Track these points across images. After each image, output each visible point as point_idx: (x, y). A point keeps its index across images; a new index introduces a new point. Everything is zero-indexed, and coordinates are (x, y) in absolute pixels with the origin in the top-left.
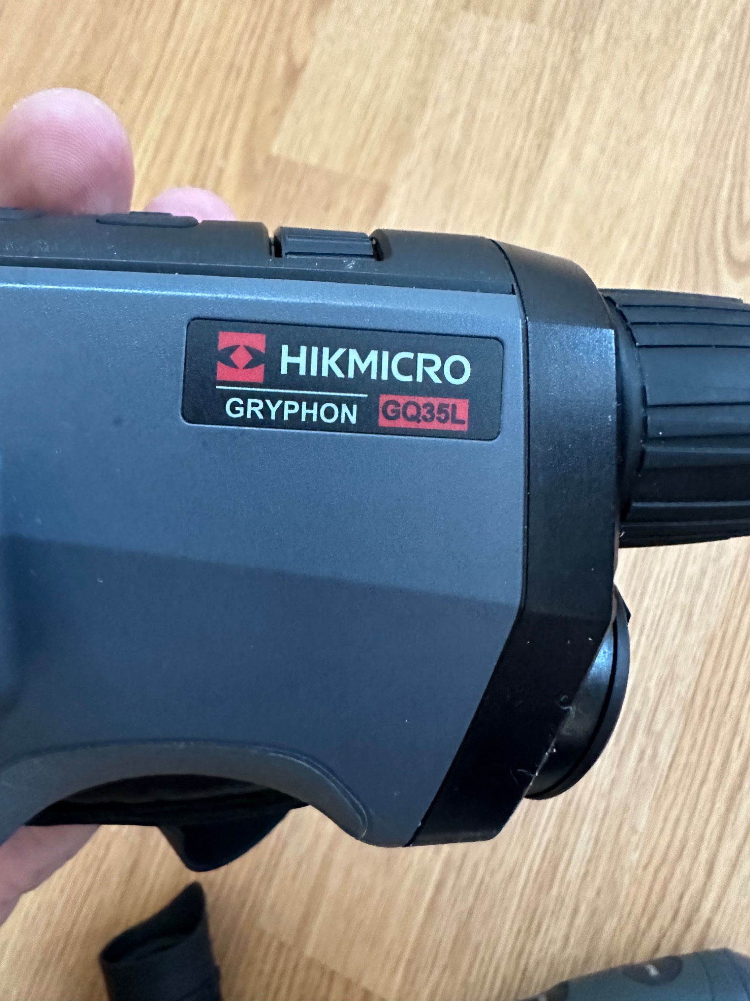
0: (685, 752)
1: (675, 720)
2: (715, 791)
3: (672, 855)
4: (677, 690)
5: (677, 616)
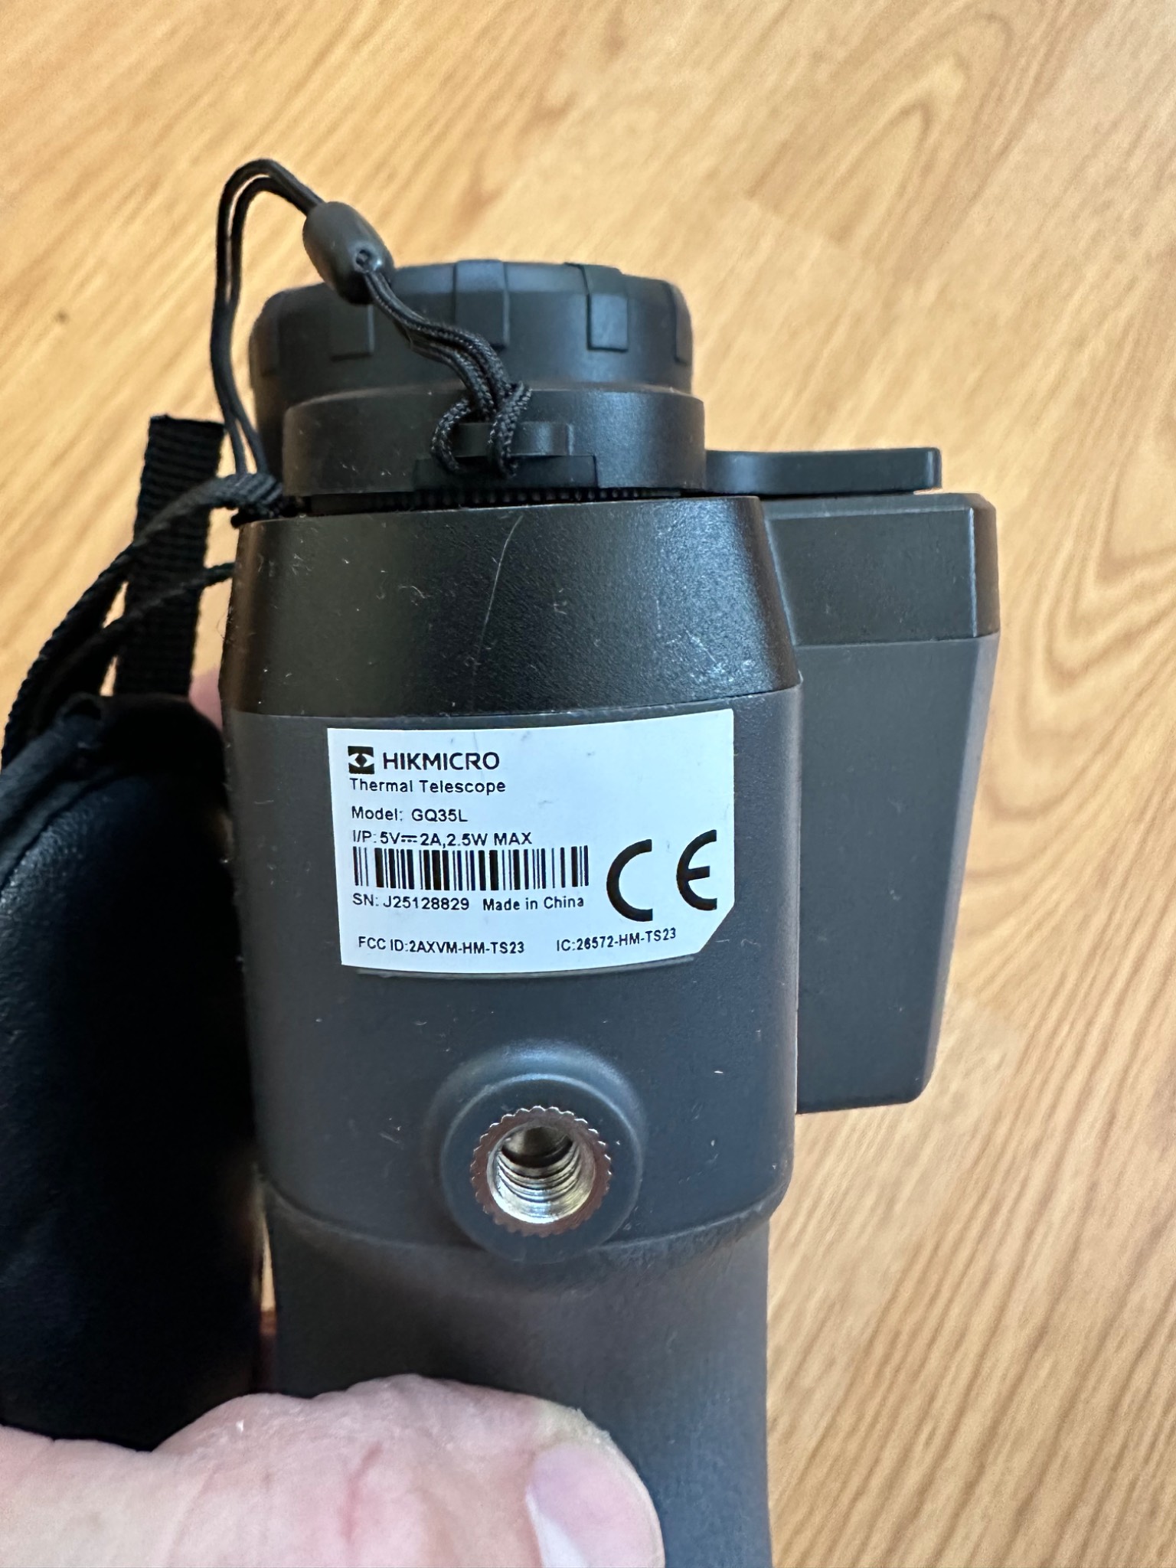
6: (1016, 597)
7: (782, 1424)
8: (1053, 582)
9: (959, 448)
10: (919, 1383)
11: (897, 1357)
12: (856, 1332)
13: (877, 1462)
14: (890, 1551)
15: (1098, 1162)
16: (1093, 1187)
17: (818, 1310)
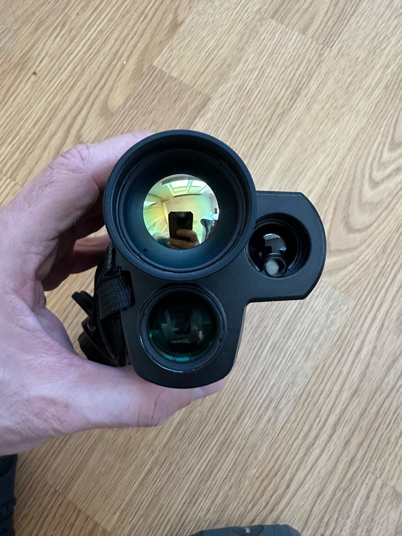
0: (291, 422)
1: (290, 405)
2: (301, 444)
3: (272, 474)
4: (295, 389)
5: (303, 352)
6: (360, 158)
7: (273, 419)
8: (373, 152)
9: (343, 106)
10: (316, 407)
11: (309, 399)
12: (297, 392)
13: (302, 430)
14: (305, 455)
15: (377, 339)
16: (375, 347)
17: (285, 386)
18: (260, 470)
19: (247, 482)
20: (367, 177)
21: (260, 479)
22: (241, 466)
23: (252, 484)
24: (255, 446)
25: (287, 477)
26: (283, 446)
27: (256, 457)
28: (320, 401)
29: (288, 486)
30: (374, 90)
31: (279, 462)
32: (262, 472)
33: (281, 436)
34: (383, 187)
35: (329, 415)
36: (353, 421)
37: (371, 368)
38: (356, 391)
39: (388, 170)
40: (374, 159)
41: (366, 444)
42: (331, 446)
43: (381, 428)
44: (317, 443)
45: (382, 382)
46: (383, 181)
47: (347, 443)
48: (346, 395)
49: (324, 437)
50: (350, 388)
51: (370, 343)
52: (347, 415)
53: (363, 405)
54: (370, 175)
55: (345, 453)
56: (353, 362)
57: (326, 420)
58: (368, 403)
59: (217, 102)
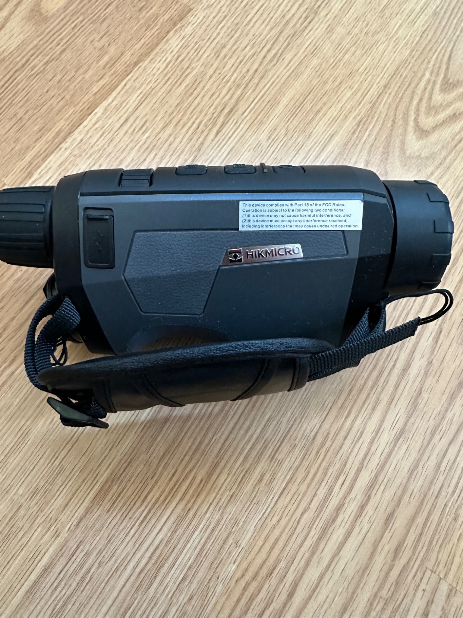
0: (298, 481)
2: (314, 520)
6: (402, 98)
7: (267, 477)
8: (419, 92)
9: (376, 33)
10: (339, 456)
11: (328, 444)
12: (308, 431)
13: (315, 495)
14: (320, 539)
17: (288, 421)
18: (244, 565)
19: (219, 588)
20: (411, 123)
21: (243, 583)
22: (211, 558)
23: (228, 593)
24: (236, 523)
25: (290, 578)
26: (283, 523)
27: (237, 543)
28: (345, 448)
29: (291, 595)
30: (418, 16)
31: (276, 551)
32: (246, 570)
33: (280, 504)
34: (434, 137)
35: (359, 471)
36: (398, 481)
37: (425, 395)
38: (402, 431)
39: (442, 116)
40: (421, 100)
41: (420, 520)
42: (364, 522)
43: (443, 493)
44: (340, 519)
45: (443, 418)
46: (434, 128)
47: (389, 518)
48: (386, 437)
49: (351, 508)
50: (393, 427)
51: (422, 357)
52: (390, 469)
53: (414, 455)
54: (416, 120)
55: (387, 535)
56: (397, 387)
57: (355, 480)
58: (422, 451)
59: (201, 15)
